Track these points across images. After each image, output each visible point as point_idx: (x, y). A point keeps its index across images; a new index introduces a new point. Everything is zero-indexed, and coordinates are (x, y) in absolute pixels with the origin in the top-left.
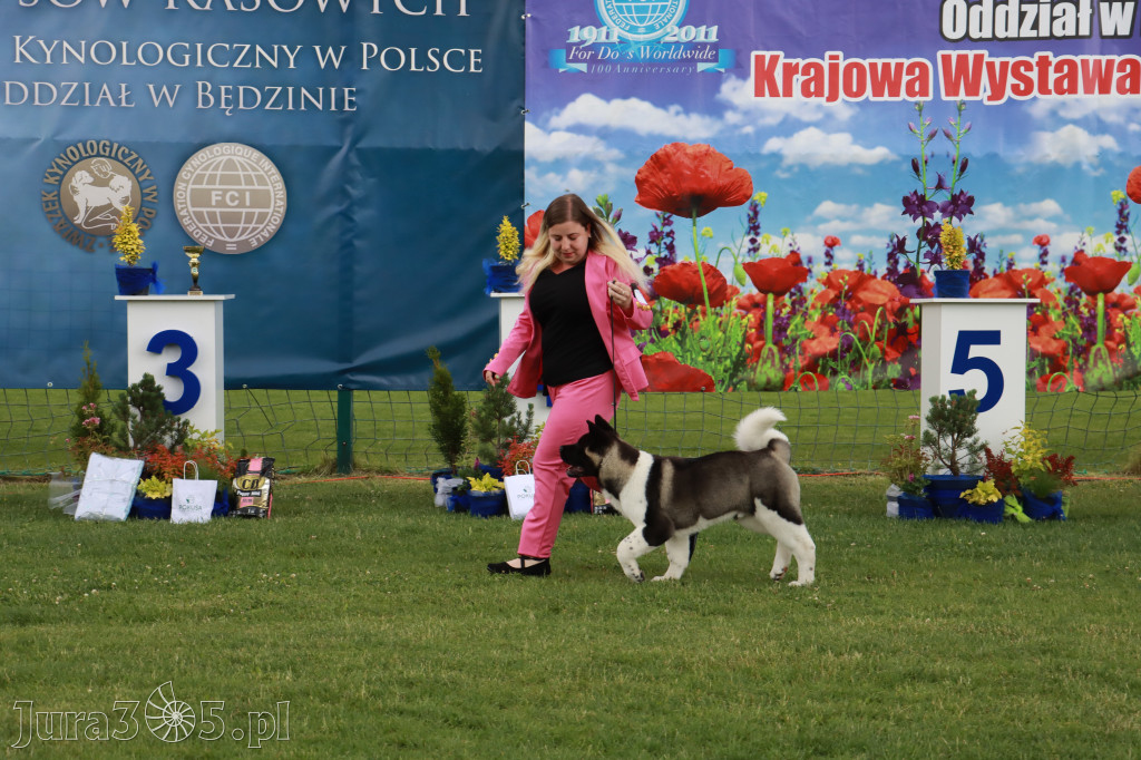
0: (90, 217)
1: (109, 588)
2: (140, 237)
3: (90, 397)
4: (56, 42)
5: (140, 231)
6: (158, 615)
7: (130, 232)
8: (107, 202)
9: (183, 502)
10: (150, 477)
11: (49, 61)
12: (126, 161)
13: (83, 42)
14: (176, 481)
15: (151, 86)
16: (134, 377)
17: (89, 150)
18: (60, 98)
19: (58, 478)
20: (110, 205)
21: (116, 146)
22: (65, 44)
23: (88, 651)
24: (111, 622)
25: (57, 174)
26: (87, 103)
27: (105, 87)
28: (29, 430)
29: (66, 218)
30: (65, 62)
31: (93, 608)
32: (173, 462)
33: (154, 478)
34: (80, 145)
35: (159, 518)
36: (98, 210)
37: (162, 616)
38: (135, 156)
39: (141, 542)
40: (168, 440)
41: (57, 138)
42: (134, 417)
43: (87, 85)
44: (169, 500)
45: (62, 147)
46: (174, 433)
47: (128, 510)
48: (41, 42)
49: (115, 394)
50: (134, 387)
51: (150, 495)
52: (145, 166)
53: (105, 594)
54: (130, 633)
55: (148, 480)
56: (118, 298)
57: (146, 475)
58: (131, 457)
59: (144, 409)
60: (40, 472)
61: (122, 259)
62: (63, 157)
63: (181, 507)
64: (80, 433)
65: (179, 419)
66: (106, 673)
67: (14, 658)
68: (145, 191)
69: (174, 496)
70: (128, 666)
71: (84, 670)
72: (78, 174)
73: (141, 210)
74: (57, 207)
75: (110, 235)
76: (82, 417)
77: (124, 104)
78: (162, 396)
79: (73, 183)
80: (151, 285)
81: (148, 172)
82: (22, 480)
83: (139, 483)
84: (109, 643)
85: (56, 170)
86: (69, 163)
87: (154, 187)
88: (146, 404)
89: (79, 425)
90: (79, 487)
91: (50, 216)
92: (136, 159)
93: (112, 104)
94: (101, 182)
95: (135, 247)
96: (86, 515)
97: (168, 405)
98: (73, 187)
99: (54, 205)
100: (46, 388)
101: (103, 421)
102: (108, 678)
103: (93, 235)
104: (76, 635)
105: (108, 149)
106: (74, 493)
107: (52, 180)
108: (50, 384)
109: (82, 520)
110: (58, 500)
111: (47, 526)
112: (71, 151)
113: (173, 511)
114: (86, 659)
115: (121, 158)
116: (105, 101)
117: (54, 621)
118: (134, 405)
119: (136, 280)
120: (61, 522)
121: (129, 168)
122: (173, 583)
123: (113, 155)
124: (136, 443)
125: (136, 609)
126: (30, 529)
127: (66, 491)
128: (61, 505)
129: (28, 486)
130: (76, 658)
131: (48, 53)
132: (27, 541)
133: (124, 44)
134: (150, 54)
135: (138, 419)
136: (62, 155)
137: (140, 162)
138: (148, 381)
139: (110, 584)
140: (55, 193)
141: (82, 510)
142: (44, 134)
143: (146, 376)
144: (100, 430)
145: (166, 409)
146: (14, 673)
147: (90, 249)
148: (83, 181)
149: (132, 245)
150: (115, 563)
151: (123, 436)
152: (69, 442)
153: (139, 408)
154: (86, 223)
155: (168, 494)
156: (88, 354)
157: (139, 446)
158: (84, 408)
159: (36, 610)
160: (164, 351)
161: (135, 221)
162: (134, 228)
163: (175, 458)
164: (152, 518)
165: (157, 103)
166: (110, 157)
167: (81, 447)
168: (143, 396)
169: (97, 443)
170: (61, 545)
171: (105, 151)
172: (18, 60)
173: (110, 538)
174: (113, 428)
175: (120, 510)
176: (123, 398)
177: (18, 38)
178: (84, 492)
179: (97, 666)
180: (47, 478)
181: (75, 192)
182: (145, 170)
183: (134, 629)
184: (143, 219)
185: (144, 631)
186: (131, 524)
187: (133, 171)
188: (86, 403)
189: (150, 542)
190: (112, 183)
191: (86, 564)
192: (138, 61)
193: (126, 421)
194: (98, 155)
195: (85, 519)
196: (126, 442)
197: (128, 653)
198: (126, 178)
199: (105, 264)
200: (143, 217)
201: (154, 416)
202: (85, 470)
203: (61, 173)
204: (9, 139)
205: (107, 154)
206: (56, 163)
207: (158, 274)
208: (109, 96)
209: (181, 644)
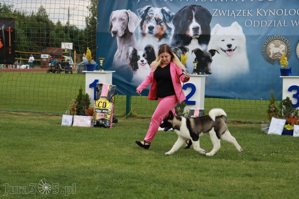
0: (274, 55)
1: (277, 153)
2: (287, 61)
3: (272, 103)
4: (268, 10)
5: (287, 59)
6: (291, 161)
7: (284, 59)
8: (278, 51)
9: (297, 131)
10: (288, 124)
11: (265, 15)
12: (284, 41)
13: (275, 10)
14: (295, 125)
15: (292, 21)
16: (284, 98)
17: (274, 38)
18: (268, 25)
19: (263, 123)
20: (279, 52)
21: (281, 37)
22: (270, 11)
23: (272, 169)
24: (278, 162)
25: (266, 44)
26: (275, 26)
27: (280, 21)
28: (256, 111)
29: (268, 56)
30: (270, 15)
31: (273, 158)
32: (294, 120)
33: (289, 124)
34: (272, 37)
35: (290, 135)
36: (276, 54)
37: (292, 161)
38: (286, 39)
39: (285, 141)
40: (293, 114)
41: (266, 35)
42: (284, 108)
43: (275, 21)
44: (293, 130)
45: (268, 37)
46: (294, 113)
47: (282, 132)
48: (264, 10)
49: (279, 102)
50: (284, 100)
51: (287, 129)
52: (289, 42)
53: (276, 154)
54: (284, 165)
55: (287, 125)
56: (281, 77)
57: (286, 123)
58: (283, 119)
59: (287, 106)
60: (258, 121)
61: (282, 66)
62: (268, 40)
63: (296, 132)
64: (269, 112)
65: (296, 109)
66: (278, 175)
67: (254, 169)
68: (289, 48)
69: (294, 129)
70: (283, 174)
71: (272, 174)
72: (271, 44)
73: (287, 54)
74: (265, 53)
75: (279, 60)
76: (270, 108)
77: (284, 26)
78: (291, 103)
79: (270, 47)
80: (290, 73)
81: (290, 43)
82: (254, 123)
83: (285, 126)
84: (278, 167)
85: (266, 43)
86: (269, 41)
87: (291, 47)
88: (287, 105)
89: (269, 110)
90: (269, 126)
91: (263, 55)
92: (287, 40)
93: (281, 26)
94: (277, 46)
95: (286, 63)
96: (270, 133)
97: (293, 105)
98: (269, 48)
99: (264, 52)
100: (261, 100)
101: (276, 109)
102: (278, 177)
103: (274, 60)
104: (269, 165)
105: (279, 38)
106: (268, 127)
107: (264, 46)
108: (262, 99)
109: (269, 135)
110: (263, 129)
111: (261, 135)
112: (270, 38)
113: (294, 133)
114: (272, 171)
115: (283, 40)
116: (279, 25)
117: (263, 161)
118: (284, 105)
119: (286, 72)
120: (264, 135)
121: (285, 42)
122: (294, 152)
123: (281, 39)
124: (284, 115)
125: (285, 159)
126: (256, 136)
127: (265, 127)
128: (264, 130)
129: (255, 125)
130: (270, 171)
131: (265, 13)
132: (256, 139)
133: (285, 10)
134: (292, 12)
135: (285, 109)
136: (267, 39)
137: (288, 41)
138: (288, 99)
139: (278, 152)
140: (265, 49)
141: (270, 132)
142: (263, 34)
143: (287, 97)
144: (275, 111)
145: (292, 106)
146: (254, 173)
147: (273, 64)
148: (272, 46)
149: (285, 63)
150: (278, 147)
151: (281, 113)
152: (267, 114)
153: (285, 106)
154: (273, 57)
155: (292, 129)
156: (272, 91)
157: (285, 116)
158: (271, 105)
159: (259, 157)
160: (292, 91)
161: (286, 57)
162: (286, 58)
163: (295, 119)
164: (288, 135)
165: (293, 25)
166: (280, 40)
167: (270, 115)
168: (286, 103)
169: (274, 115)
170: (264, 141)
171: (278, 38)
172: (258, 15)
173: (277, 140)
174: (278, 111)
175: (279, 132)
176: (281, 103)
177: (258, 9)
178: (270, 127)
179: (275, 173)
180: (261, 123)
181: (270, 49)
182: (289, 43)
183: (284, 164)
184: (288, 56)
185: (288, 165)
186: (283, 136)
187: (286, 43)
188: (271, 104)
189: (288, 141)
190: (280, 47)
191: (271, 146)
192: (289, 14)
193: (282, 109)
194: (277, 39)
195: (270, 134)
196: (282, 115)
197: (283, 170)
198: (284, 45)
199: (277, 68)
200: (288, 55)
201: (289, 108)
202: (271, 122)
203: (267, 44)
204: (254, 35)
205: (279, 39)
206: (266, 42)
207: (292, 70)
208: (280, 24)
209: (297, 169)
